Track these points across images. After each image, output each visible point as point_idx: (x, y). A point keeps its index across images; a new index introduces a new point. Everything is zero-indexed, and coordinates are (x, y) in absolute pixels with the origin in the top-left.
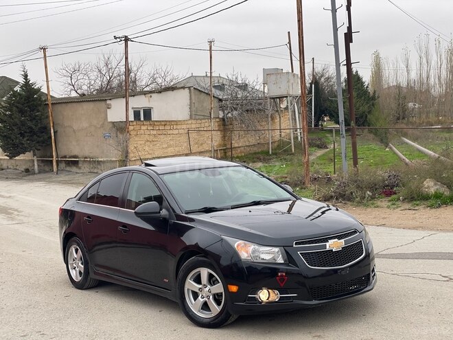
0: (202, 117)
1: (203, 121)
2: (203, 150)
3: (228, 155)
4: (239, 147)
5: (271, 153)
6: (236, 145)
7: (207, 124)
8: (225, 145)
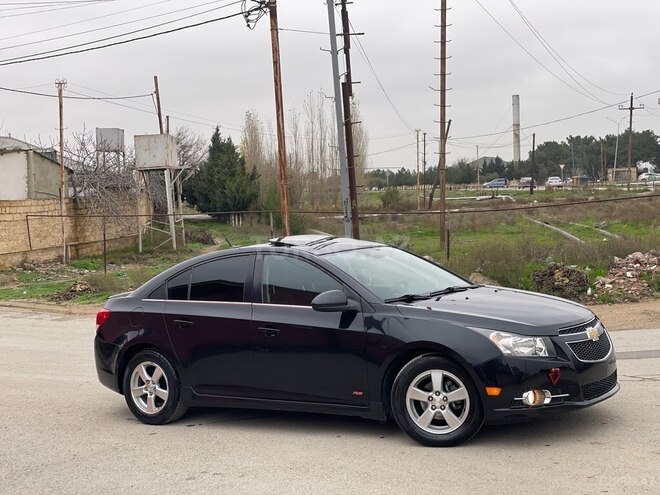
0: (46, 196)
1: (48, 202)
2: (47, 246)
3: (80, 253)
4: (96, 242)
5: (141, 251)
6: (92, 239)
7: (52, 207)
8: (77, 239)
